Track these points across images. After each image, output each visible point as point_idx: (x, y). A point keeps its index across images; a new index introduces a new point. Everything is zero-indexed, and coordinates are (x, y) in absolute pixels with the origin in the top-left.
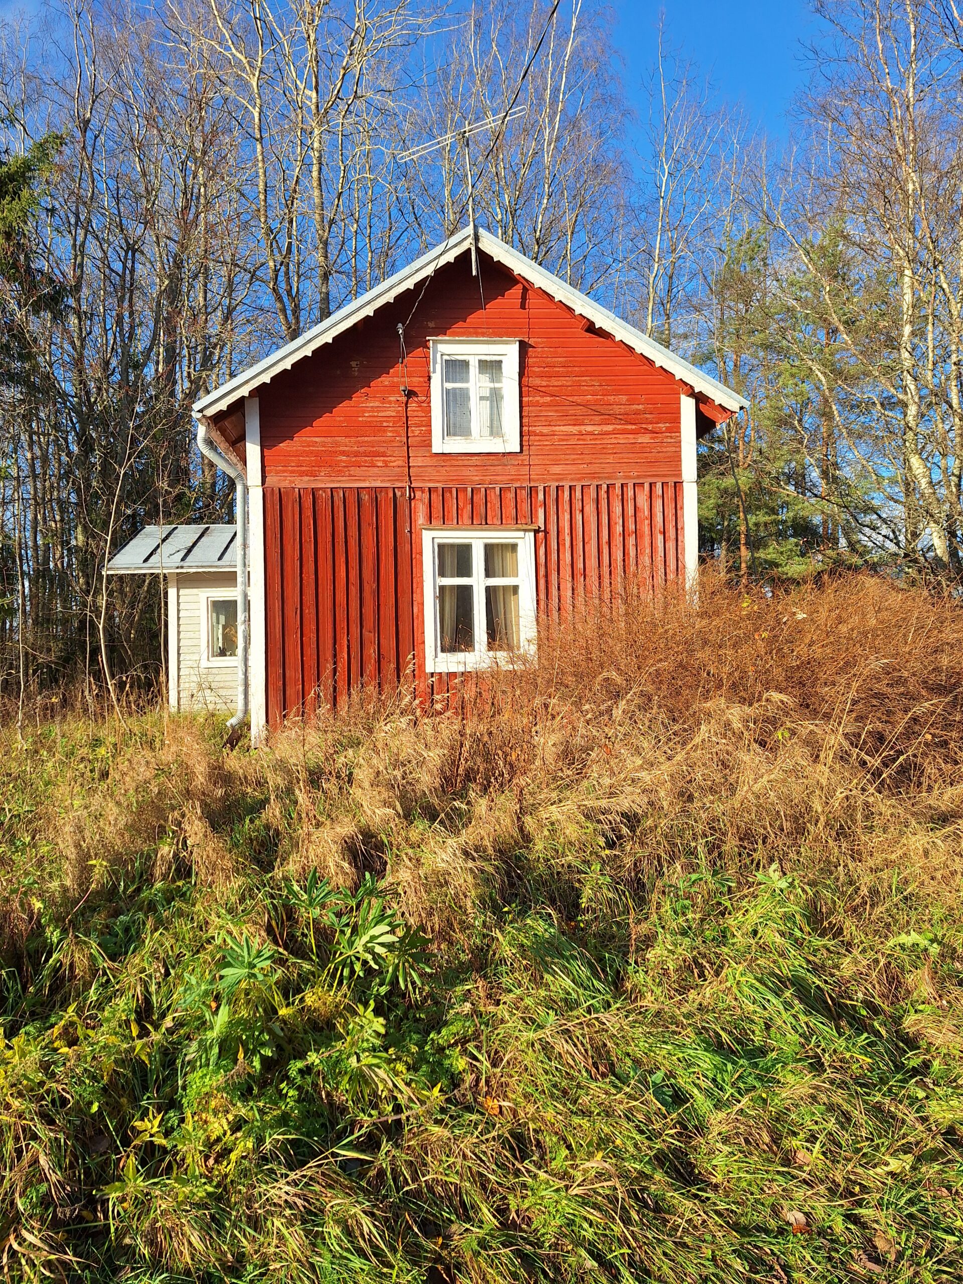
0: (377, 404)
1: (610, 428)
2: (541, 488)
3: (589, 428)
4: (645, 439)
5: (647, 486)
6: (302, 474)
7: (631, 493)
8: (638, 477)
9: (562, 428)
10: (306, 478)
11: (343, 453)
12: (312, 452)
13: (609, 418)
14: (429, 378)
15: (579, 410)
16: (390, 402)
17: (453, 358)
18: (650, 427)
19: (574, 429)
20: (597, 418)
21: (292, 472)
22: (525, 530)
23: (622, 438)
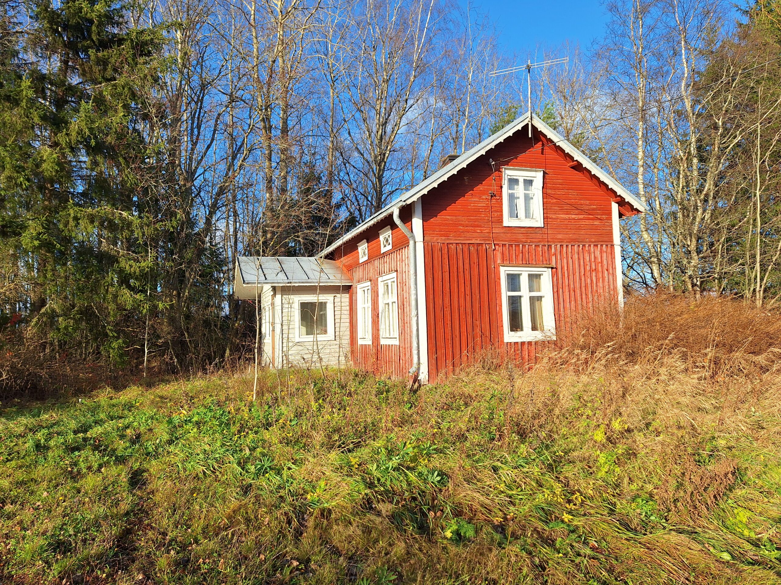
0: (477, 200)
1: (582, 217)
2: (553, 246)
3: (573, 216)
4: (597, 223)
5: (599, 246)
6: (442, 235)
7: (592, 250)
8: (595, 242)
9: (561, 216)
10: (444, 238)
11: (461, 225)
12: (446, 224)
13: (582, 211)
14: (501, 187)
15: (568, 207)
16: (483, 199)
17: (512, 177)
18: (599, 217)
19: (567, 216)
20: (577, 211)
21: (437, 234)
22: (548, 268)
23: (587, 222)
